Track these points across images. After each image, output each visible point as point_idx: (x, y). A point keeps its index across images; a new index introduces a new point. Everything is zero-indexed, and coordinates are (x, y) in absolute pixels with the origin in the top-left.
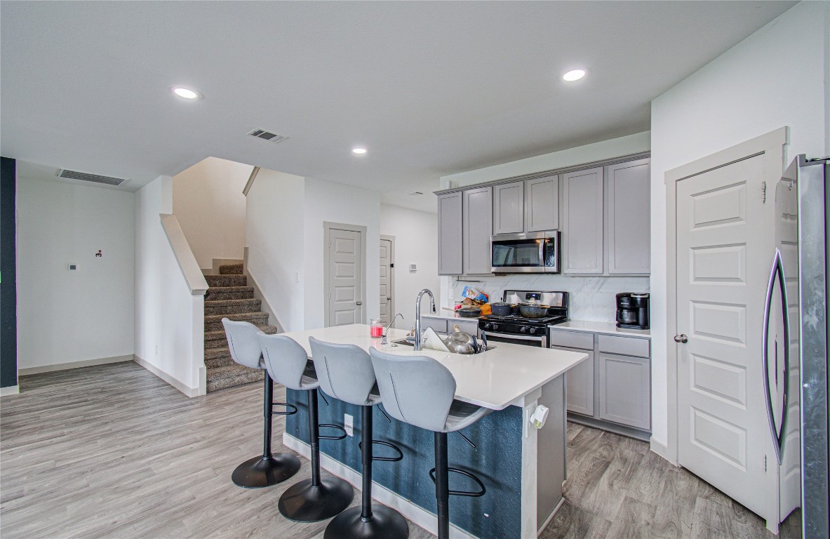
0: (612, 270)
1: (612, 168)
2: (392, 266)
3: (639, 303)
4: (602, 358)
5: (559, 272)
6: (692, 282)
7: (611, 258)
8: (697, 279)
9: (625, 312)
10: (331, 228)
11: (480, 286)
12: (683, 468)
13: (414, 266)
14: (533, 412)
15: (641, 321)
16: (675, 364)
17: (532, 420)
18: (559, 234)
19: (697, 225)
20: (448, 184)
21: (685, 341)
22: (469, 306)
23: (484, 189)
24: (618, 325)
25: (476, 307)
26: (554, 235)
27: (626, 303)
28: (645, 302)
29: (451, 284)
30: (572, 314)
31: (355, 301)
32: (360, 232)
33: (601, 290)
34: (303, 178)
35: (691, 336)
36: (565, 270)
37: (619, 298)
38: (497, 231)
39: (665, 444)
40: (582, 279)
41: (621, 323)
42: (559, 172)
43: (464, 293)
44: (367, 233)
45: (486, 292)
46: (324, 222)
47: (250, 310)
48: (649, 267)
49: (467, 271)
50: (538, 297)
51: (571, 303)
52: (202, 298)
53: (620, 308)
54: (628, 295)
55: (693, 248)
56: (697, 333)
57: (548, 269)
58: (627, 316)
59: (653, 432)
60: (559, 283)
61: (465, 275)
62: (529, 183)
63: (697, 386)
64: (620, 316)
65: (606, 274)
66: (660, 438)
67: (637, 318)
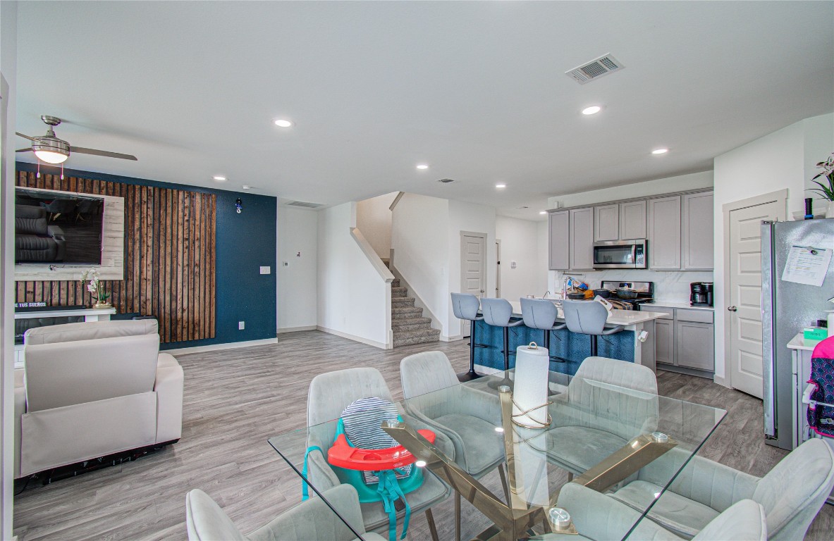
0: (687, 267)
1: (686, 197)
2: (499, 263)
3: (707, 288)
4: (680, 325)
5: (646, 268)
6: (739, 274)
7: (687, 258)
8: (742, 272)
9: (698, 296)
10: (465, 235)
11: (582, 278)
12: (735, 390)
13: (514, 263)
14: (640, 334)
15: (709, 302)
16: (729, 325)
17: (639, 338)
18: (647, 241)
19: (742, 239)
20: (556, 204)
21: (735, 310)
22: (576, 291)
23: (587, 209)
24: (692, 304)
25: (580, 293)
26: (643, 242)
27: (698, 289)
28: (711, 287)
29: (557, 276)
30: (656, 296)
31: (480, 289)
32: (482, 237)
33: (679, 281)
34: (447, 200)
35: (739, 307)
36: (651, 266)
37: (693, 286)
38: (597, 239)
39: (723, 377)
40: (664, 273)
41: (694, 303)
42: (646, 199)
43: (569, 283)
44: (488, 239)
45: (586, 282)
46: (461, 231)
47: (401, 296)
48: (713, 264)
49: (572, 267)
50: (629, 285)
51: (655, 290)
52: (390, 285)
53: (694, 293)
54: (699, 284)
55: (740, 253)
56: (742, 304)
57: (638, 266)
58: (699, 299)
59: (716, 372)
60: (646, 276)
61: (571, 269)
62: (623, 205)
63: (742, 337)
64: (693, 298)
65: (682, 269)
66: (720, 374)
67: (706, 299)
